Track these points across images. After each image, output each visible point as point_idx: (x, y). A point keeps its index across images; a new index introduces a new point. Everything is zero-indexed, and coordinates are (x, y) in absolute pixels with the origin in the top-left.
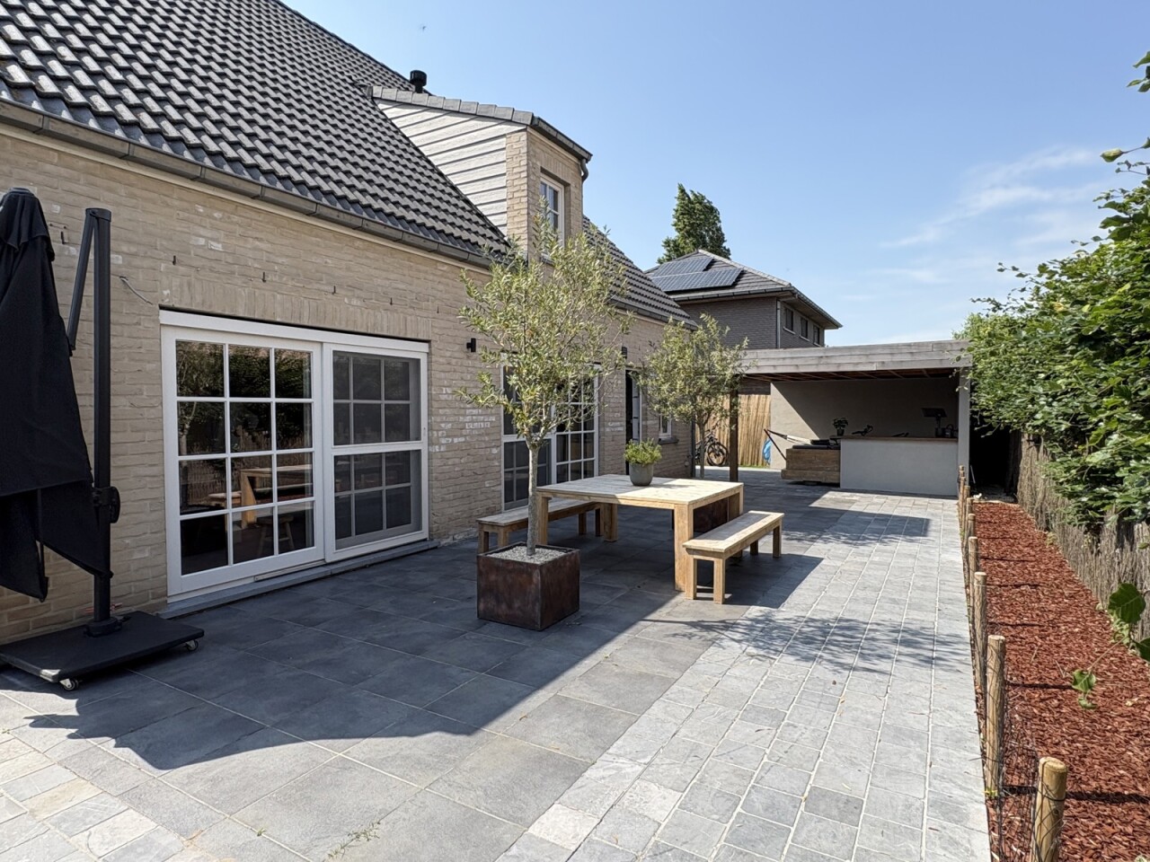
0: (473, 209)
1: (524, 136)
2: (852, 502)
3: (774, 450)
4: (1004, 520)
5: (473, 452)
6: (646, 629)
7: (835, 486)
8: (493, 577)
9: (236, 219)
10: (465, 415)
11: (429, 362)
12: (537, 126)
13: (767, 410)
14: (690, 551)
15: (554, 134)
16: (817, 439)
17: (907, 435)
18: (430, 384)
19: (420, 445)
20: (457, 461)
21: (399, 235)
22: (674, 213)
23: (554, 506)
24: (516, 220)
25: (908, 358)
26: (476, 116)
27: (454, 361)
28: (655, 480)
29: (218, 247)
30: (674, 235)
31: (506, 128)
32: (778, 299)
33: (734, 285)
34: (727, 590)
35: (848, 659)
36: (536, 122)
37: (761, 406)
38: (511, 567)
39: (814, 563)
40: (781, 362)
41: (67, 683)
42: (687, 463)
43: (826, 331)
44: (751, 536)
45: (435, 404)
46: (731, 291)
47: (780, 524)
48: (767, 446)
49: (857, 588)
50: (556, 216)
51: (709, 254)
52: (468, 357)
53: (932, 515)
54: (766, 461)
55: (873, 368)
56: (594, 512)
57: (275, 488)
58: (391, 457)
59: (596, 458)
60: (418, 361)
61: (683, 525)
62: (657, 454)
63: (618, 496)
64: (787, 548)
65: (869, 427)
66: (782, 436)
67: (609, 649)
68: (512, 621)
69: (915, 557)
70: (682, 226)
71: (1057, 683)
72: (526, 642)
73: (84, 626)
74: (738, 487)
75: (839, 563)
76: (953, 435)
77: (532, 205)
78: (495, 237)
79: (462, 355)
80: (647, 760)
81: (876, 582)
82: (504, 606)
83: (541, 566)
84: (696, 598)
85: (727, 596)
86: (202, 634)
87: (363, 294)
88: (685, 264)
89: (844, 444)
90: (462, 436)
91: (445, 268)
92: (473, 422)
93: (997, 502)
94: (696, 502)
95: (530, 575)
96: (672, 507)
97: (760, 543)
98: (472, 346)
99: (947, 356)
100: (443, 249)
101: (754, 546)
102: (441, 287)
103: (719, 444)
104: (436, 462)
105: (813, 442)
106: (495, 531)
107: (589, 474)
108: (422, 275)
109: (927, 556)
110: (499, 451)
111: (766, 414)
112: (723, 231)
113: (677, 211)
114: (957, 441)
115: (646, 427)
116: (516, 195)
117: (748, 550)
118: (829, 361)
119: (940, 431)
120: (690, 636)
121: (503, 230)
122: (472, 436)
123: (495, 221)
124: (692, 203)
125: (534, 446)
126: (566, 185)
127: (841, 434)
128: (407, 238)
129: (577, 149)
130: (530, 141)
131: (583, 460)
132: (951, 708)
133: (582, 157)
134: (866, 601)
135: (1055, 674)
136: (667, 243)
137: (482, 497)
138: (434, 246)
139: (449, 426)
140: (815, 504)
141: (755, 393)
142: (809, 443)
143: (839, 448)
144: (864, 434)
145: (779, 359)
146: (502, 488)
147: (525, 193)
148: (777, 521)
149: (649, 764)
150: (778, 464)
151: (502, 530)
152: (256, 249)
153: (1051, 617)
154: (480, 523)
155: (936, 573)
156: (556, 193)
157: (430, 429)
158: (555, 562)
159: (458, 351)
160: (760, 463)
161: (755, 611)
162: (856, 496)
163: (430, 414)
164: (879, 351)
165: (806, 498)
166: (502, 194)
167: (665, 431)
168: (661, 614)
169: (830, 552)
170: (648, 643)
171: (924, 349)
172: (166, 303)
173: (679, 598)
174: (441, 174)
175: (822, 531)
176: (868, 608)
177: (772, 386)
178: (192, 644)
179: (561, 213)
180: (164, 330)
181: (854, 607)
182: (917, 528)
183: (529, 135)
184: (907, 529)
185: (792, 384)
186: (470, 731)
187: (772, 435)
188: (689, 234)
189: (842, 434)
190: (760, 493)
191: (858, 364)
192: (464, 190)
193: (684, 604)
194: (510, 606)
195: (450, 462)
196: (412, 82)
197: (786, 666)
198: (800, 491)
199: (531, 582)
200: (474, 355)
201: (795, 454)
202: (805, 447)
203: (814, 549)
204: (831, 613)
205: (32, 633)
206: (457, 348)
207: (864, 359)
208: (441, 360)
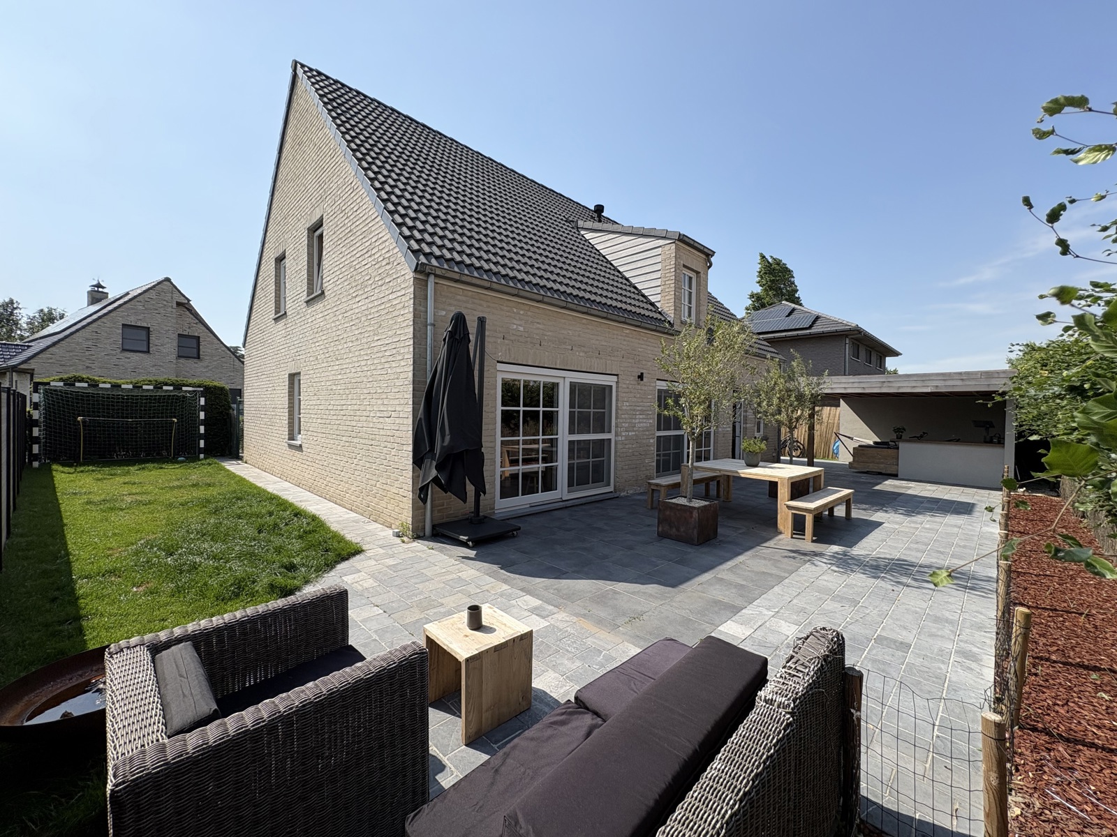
0: (639, 292)
1: (673, 246)
2: (909, 488)
3: (842, 448)
4: (1045, 508)
5: (639, 441)
6: (762, 550)
7: (895, 476)
8: (668, 513)
9: (529, 313)
10: (636, 419)
11: (617, 387)
12: (683, 240)
13: (837, 418)
14: (789, 507)
15: (692, 243)
16: (879, 440)
17: (958, 441)
18: (617, 400)
19: (611, 436)
20: (630, 446)
21: (605, 315)
22: (757, 274)
23: (697, 476)
24: (667, 298)
25: (959, 383)
26: (643, 236)
27: (630, 386)
28: (761, 464)
29: (521, 329)
30: (758, 289)
31: (661, 242)
32: (847, 336)
33: (810, 327)
34: (814, 536)
35: (904, 580)
36: (681, 237)
37: (831, 415)
38: (679, 508)
39: (878, 524)
40: (850, 385)
41: (470, 543)
42: (774, 454)
43: (887, 358)
44: (831, 502)
45: (620, 412)
46: (808, 331)
47: (851, 497)
48: (837, 445)
49: (911, 542)
50: (690, 293)
51: (790, 304)
52: (638, 384)
53: (978, 501)
54: (835, 455)
55: (929, 390)
56: (715, 483)
57: (521, 457)
58: (595, 441)
59: (712, 448)
60: (611, 386)
61: (783, 492)
62: (763, 446)
63: (740, 471)
64: (855, 514)
65: (924, 433)
66: (849, 438)
67: (741, 558)
68: (679, 539)
69: (960, 527)
70: (765, 282)
71: (1064, 609)
72: (689, 550)
73: (468, 519)
74: (820, 471)
75: (897, 527)
76: (1001, 442)
77: (678, 288)
78: (654, 309)
79: (635, 383)
80: (777, 610)
81: (926, 540)
82: (674, 530)
83: (698, 508)
84: (792, 538)
85: (814, 538)
86: (519, 529)
87: (585, 350)
88: (771, 312)
89: (902, 445)
90: (634, 431)
91: (628, 331)
92: (640, 423)
93: (1040, 495)
94: (792, 478)
95: (691, 513)
96: (776, 480)
97: (835, 510)
98: (641, 377)
99: (994, 381)
100: (628, 321)
101: (831, 510)
102: (625, 343)
103: (797, 441)
104: (620, 446)
105: (875, 443)
106: (658, 488)
107: (707, 459)
108: (615, 336)
109: (970, 527)
110: (653, 441)
111: (836, 422)
112: (796, 284)
113: (760, 272)
114: (1004, 447)
115: (745, 429)
116: (667, 283)
117: (827, 513)
118: (890, 385)
119: (988, 439)
120: (794, 558)
121: (658, 305)
122: (639, 431)
123: (652, 299)
124: (771, 265)
125: (693, 439)
126: (698, 273)
127: (899, 438)
128: (609, 316)
129: (706, 250)
130: (677, 249)
131: (703, 449)
132: (977, 612)
133: (708, 254)
134: (918, 550)
135: (1066, 605)
136: (752, 296)
137: (644, 469)
138: (623, 320)
139: (627, 425)
140: (877, 488)
141: (827, 406)
142: (872, 443)
143: (898, 448)
144: (920, 438)
145: (849, 383)
146: (655, 464)
147: (673, 281)
148: (849, 494)
149: (778, 612)
150: (845, 458)
151: (663, 488)
152: (538, 329)
153: (1071, 573)
154: (649, 483)
155: (976, 538)
156: (690, 278)
157: (617, 427)
158: (705, 506)
159: (633, 379)
160: (830, 457)
161: (835, 548)
162: (912, 484)
163: (617, 418)
164: (933, 378)
165: (869, 483)
166: (658, 282)
167: (759, 431)
168: (771, 543)
169: (890, 520)
170: (765, 558)
171: (974, 376)
172: (500, 359)
173: (781, 537)
174: (619, 272)
175: (883, 505)
176: (919, 555)
177: (842, 401)
178: (515, 533)
179: (694, 291)
180: (498, 373)
181: (908, 552)
182: (965, 509)
183: (677, 245)
184: (955, 509)
185: (856, 401)
186: (673, 586)
187: (840, 437)
188: (771, 288)
189: (901, 438)
190: (834, 476)
191: (914, 387)
192: (633, 281)
193: (785, 538)
194: (678, 530)
195: (627, 447)
196: (595, 211)
197: (859, 579)
198: (864, 478)
199: (691, 517)
200: (642, 382)
201: (860, 452)
202: (869, 446)
203: (877, 516)
204: (891, 554)
205: (445, 520)
206: (632, 378)
207: (919, 384)
208: (624, 386)
